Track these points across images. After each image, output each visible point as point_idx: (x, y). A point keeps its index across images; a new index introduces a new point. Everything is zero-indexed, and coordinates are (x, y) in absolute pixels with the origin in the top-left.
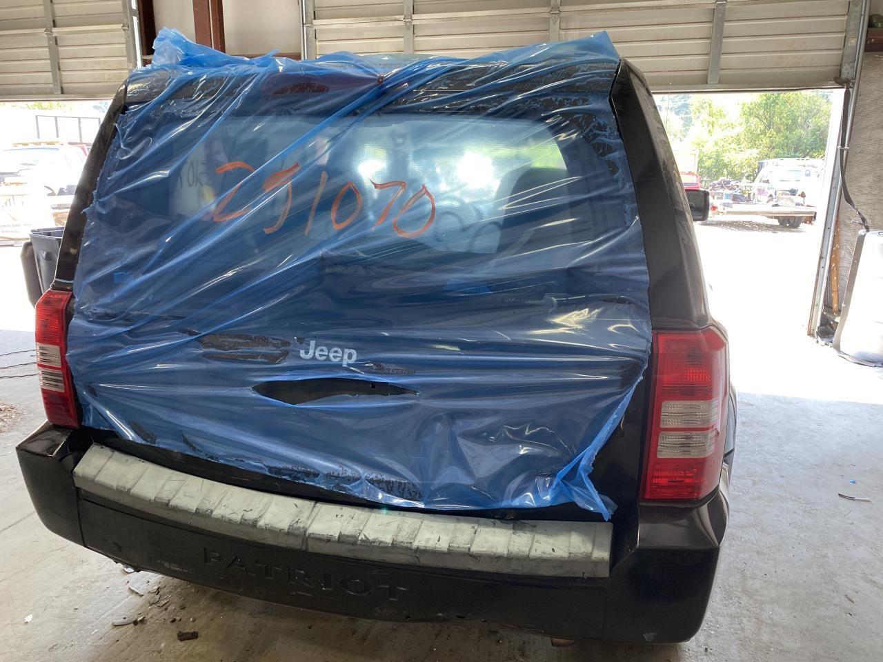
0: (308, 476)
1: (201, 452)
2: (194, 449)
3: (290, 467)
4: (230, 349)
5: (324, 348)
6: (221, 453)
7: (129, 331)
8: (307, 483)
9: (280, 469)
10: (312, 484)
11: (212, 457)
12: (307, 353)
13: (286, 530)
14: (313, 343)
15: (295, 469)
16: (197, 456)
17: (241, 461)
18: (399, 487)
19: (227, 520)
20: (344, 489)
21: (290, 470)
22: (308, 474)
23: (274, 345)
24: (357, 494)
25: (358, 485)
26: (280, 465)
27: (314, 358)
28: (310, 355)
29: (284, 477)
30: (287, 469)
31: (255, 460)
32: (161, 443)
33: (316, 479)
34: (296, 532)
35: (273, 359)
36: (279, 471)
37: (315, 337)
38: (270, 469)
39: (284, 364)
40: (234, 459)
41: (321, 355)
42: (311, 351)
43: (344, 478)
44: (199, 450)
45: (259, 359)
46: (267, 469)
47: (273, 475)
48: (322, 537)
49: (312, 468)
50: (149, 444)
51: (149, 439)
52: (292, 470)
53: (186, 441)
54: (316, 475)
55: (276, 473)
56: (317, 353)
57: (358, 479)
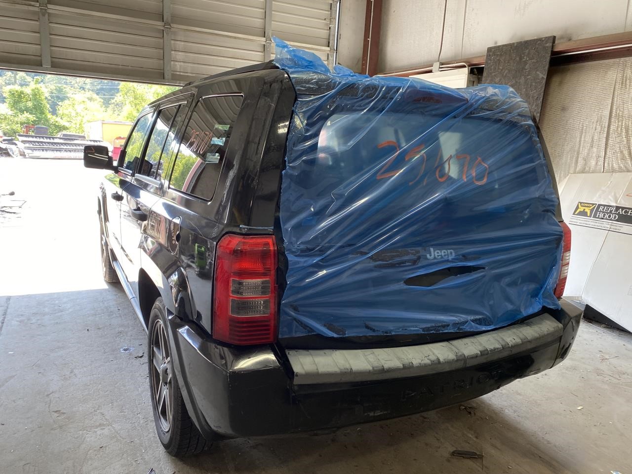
0: (444, 328)
1: (379, 331)
2: (374, 330)
3: (433, 325)
4: (390, 260)
5: (438, 251)
6: (393, 328)
7: (322, 259)
8: (444, 331)
9: (429, 328)
10: (447, 331)
11: (386, 333)
12: (431, 256)
13: (456, 359)
14: (432, 250)
15: (437, 325)
16: (377, 334)
17: (406, 329)
18: (484, 320)
19: (423, 365)
20: (461, 329)
21: (434, 327)
22: (444, 326)
23: (412, 254)
24: (469, 330)
25: (468, 324)
26: (429, 325)
27: (435, 258)
28: (432, 256)
29: (431, 332)
30: (432, 327)
31: (413, 326)
32: (349, 333)
33: (448, 328)
34: (460, 358)
35: (414, 262)
36: (428, 329)
37: (432, 246)
38: (423, 329)
39: (420, 265)
40: (401, 329)
41: (438, 256)
42: (433, 254)
43: (461, 323)
44: (377, 330)
45: (407, 264)
46: (421, 330)
47: (426, 333)
48: (474, 356)
49: (444, 322)
50: (341, 336)
51: (341, 333)
52: (436, 326)
53: (367, 327)
54: (448, 326)
55: (427, 331)
56: (436, 254)
57: (467, 322)
